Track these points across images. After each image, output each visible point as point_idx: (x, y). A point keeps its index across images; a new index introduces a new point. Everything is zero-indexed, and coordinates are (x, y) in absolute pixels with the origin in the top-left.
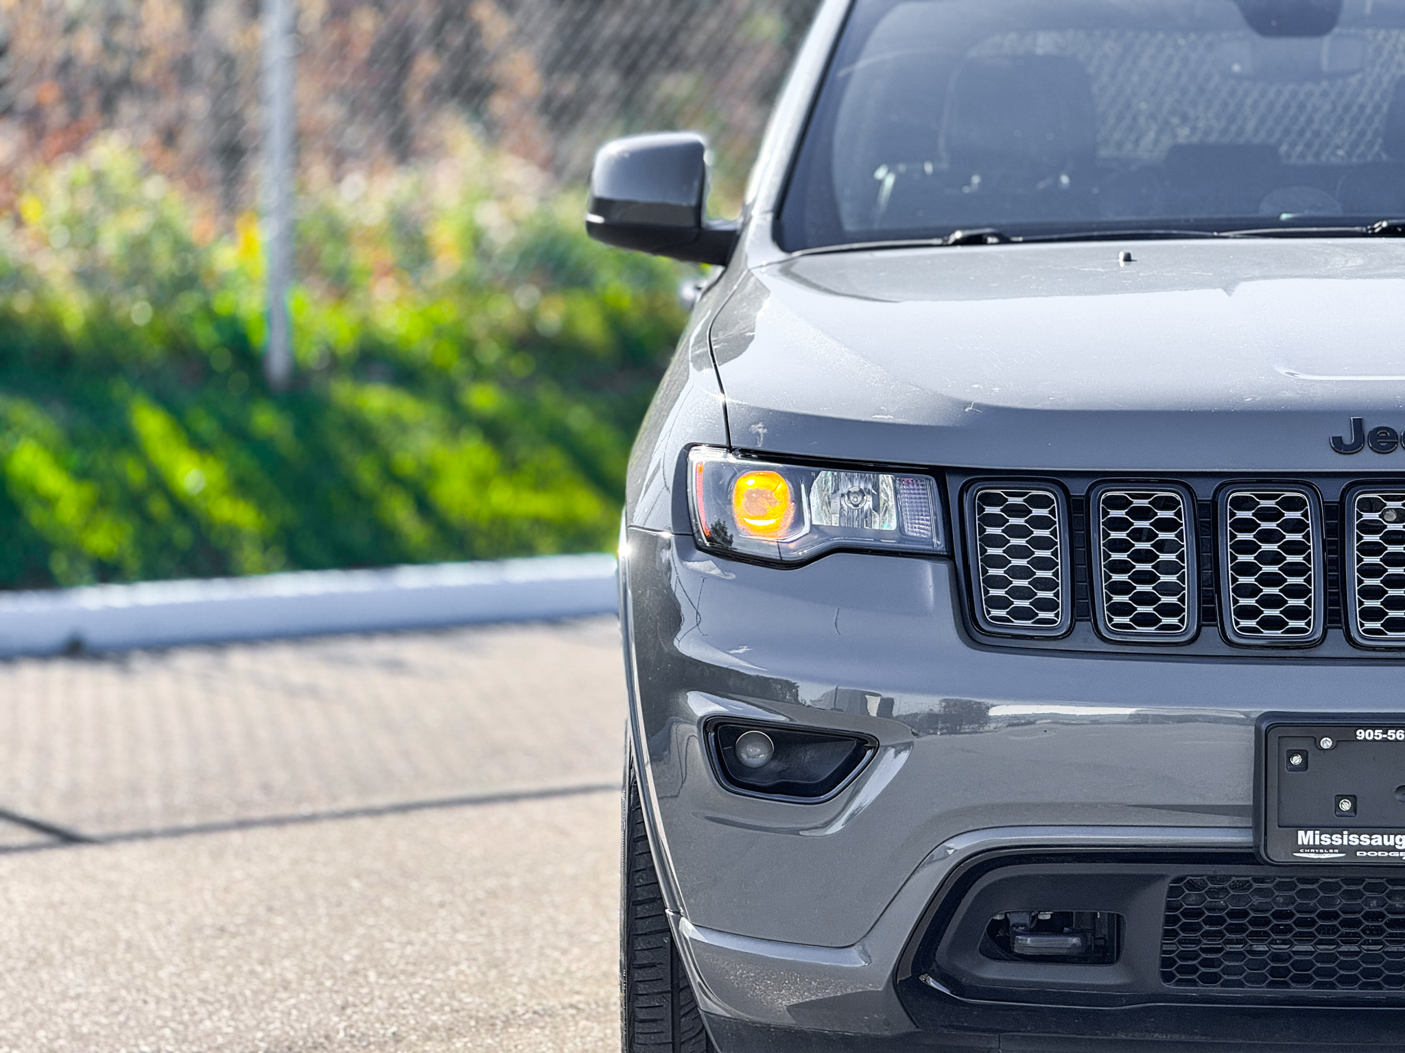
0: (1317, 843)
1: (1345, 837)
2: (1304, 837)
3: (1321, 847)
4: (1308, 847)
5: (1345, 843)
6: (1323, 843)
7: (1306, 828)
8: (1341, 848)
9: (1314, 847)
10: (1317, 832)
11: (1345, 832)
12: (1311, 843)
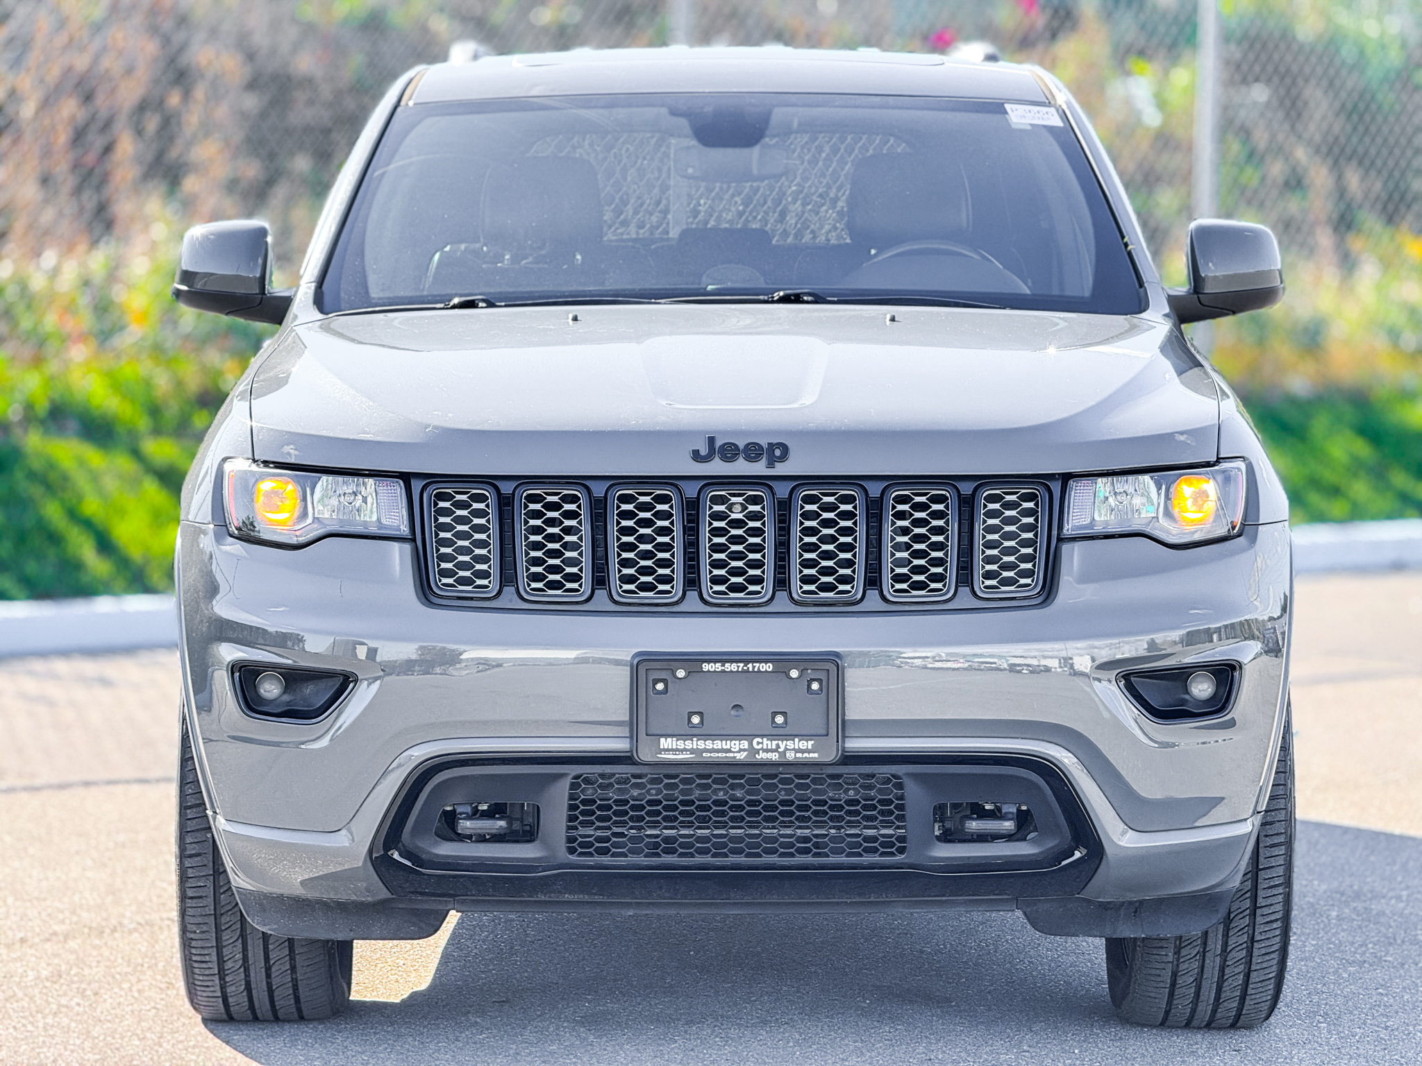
0: (674, 747)
1: (695, 743)
2: (665, 743)
3: (677, 750)
4: (668, 750)
5: (695, 747)
6: (679, 747)
7: (666, 736)
8: (692, 751)
9: (672, 750)
10: (674, 739)
11: (695, 739)
12: (670, 747)
